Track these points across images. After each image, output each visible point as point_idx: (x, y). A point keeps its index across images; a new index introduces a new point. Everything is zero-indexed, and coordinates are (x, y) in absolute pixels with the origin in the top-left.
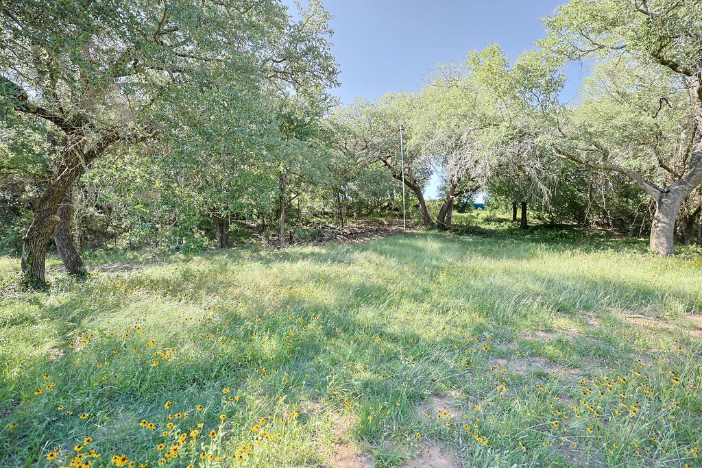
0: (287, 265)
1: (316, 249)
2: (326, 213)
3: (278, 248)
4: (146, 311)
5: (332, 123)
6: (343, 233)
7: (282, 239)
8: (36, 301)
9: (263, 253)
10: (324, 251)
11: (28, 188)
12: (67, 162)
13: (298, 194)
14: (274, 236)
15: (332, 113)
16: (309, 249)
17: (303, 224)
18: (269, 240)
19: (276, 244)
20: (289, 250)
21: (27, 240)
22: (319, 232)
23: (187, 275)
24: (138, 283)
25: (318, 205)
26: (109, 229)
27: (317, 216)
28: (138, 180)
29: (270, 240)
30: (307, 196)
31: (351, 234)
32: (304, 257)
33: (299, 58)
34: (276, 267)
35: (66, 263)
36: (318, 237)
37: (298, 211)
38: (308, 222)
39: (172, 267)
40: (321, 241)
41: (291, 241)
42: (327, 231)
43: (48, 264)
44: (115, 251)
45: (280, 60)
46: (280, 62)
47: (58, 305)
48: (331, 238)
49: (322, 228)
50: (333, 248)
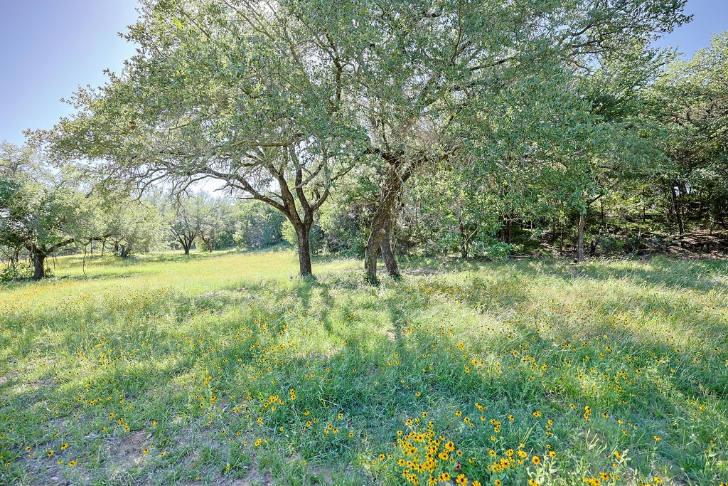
0: (593, 282)
1: (635, 265)
2: (649, 216)
3: (576, 262)
4: (448, 314)
5: (660, 88)
6: (683, 243)
7: (581, 250)
8: (373, 293)
9: (557, 266)
10: (648, 267)
11: (364, 209)
12: (389, 187)
13: (602, 194)
14: (569, 246)
15: (662, 74)
16: (624, 264)
17: (611, 232)
18: (562, 251)
19: (573, 255)
20: (591, 263)
21: (367, 247)
22: (638, 242)
23: (478, 284)
24: (437, 286)
25: (634, 205)
26: (411, 239)
27: (631, 221)
28: (448, 192)
29: (564, 252)
30: (614, 195)
31: (699, 244)
32: (619, 274)
33: (610, 17)
34: (578, 285)
35: (387, 265)
36: (636, 248)
37: (602, 215)
38: (618, 229)
39: (463, 275)
40: (640, 254)
41: (592, 252)
42: (650, 241)
43: (378, 264)
44: (415, 257)
45: (582, 30)
46: (581, 33)
47: (386, 298)
48: (659, 251)
49: (643, 236)
50: (666, 264)
